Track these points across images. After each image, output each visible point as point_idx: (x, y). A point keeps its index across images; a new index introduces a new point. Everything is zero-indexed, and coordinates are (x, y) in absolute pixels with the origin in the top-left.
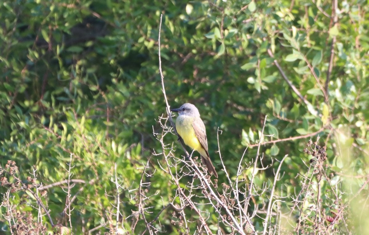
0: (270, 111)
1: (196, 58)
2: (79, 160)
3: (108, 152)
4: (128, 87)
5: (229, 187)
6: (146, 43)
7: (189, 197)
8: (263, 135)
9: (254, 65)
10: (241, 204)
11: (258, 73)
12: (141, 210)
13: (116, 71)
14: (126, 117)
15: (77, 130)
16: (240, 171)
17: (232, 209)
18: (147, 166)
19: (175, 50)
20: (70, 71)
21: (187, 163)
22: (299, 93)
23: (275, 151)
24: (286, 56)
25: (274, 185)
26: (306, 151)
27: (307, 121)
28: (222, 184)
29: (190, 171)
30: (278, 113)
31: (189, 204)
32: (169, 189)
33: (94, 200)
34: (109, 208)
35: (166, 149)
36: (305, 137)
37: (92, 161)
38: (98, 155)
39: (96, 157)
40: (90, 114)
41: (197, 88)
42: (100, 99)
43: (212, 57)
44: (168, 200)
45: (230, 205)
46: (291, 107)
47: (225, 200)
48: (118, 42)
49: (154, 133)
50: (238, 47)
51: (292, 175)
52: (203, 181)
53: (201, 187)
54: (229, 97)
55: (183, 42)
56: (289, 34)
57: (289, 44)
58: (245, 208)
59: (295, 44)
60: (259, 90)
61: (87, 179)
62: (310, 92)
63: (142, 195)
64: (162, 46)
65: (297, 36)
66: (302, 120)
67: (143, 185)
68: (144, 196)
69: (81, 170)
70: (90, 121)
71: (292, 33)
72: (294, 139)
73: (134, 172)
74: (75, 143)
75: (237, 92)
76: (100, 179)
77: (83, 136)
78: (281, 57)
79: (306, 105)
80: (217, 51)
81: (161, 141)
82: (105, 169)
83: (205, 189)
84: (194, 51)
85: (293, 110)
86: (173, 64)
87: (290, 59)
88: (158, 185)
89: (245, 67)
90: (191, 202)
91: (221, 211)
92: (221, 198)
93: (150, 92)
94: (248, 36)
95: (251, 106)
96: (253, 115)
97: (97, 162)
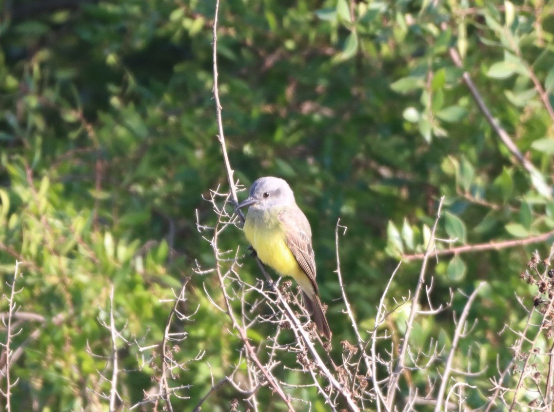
0: (450, 180)
1: (294, 60)
2: (33, 271)
3: (96, 255)
4: (144, 116)
5: (356, 349)
6: (187, 23)
7: (267, 366)
8: (434, 238)
9: (419, 82)
10: (381, 386)
11: (426, 99)
12: (165, 392)
13: (119, 80)
14: (137, 180)
15: (32, 206)
16: (381, 316)
17: (361, 398)
18: (181, 298)
19: (249, 41)
20: (19, 75)
21: (267, 296)
22: (513, 147)
23: (457, 271)
24: (489, 65)
25: (452, 347)
26: (525, 278)
27: (530, 208)
28: (342, 342)
29: (274, 313)
30: (467, 188)
31: (266, 383)
32: (224, 342)
33: (62, 358)
34: (93, 377)
35: (224, 260)
36: (525, 242)
37: (60, 273)
38: (75, 262)
39: (70, 266)
40: (60, 172)
41: (293, 124)
42: (83, 140)
43: (327, 58)
44: (221, 364)
45: (356, 387)
46: (494, 173)
47: (346, 378)
48: (126, 16)
49: (199, 226)
50: (386, 40)
51: (491, 321)
52: (301, 337)
53: (297, 349)
54: (363, 147)
55: (266, 24)
56: (499, 18)
57: (498, 40)
58: (388, 394)
59: (511, 41)
60: (428, 137)
61: (49, 313)
62: (539, 145)
63: (167, 359)
64: (222, 31)
65: (516, 22)
66: (517, 205)
67: (171, 337)
68: (172, 361)
69: (36, 292)
70: (60, 187)
71: (503, 15)
72: (498, 245)
73: (150, 301)
74: (26, 234)
75: (379, 137)
76: (77, 314)
77: (44, 218)
78: (478, 65)
79: (528, 172)
80: (340, 47)
81: (214, 243)
82: (89, 293)
83: (305, 352)
84: (290, 45)
85: (499, 180)
86: (244, 71)
87: (498, 71)
88: (201, 332)
89: (400, 86)
90: (272, 378)
91: (336, 403)
92: (338, 372)
93: (191, 129)
94: (409, 19)
95: (408, 167)
96: (411, 187)
97: (71, 276)
